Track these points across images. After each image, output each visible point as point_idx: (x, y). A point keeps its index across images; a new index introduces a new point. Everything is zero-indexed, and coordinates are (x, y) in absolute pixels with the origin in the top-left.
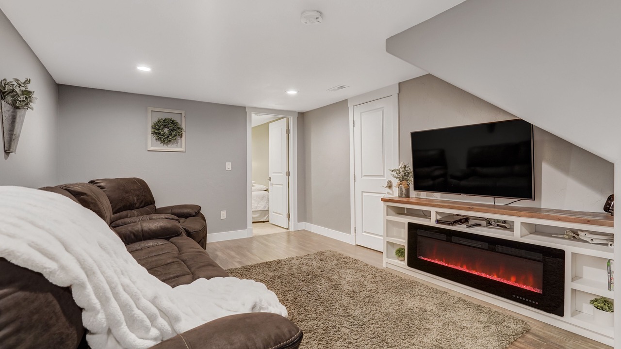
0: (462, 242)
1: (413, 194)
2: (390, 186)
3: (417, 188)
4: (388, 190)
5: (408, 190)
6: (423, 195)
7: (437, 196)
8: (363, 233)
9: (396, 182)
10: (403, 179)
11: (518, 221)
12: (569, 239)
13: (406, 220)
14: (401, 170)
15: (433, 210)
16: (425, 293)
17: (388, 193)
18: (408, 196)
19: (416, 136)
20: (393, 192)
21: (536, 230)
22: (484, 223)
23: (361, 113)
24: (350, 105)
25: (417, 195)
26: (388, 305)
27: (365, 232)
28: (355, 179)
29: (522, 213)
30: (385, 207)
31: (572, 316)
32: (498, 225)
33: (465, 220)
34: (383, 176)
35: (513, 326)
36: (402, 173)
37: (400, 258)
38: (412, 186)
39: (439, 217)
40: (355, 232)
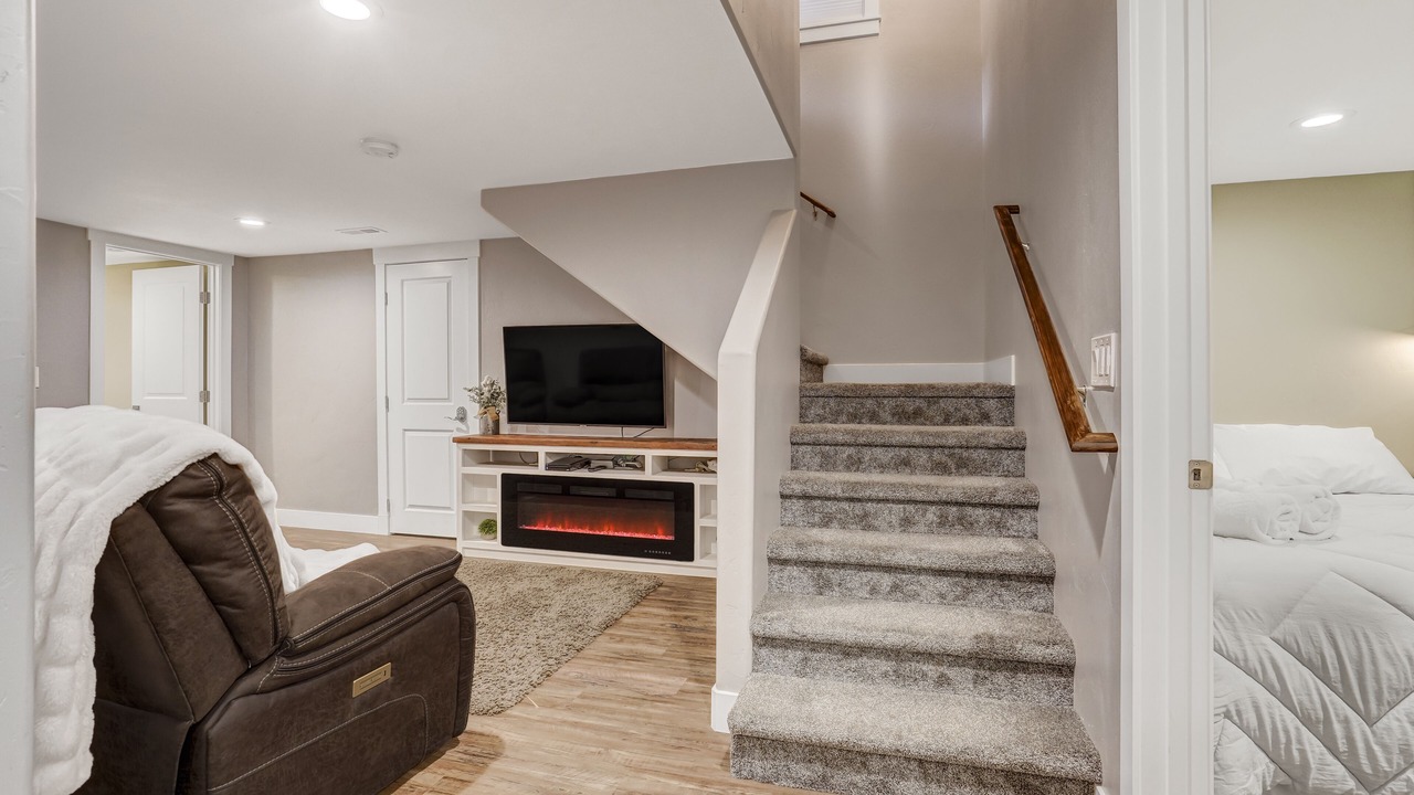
0: (583, 493)
1: (505, 428)
2: (462, 418)
3: (512, 419)
4: (459, 424)
5: (497, 423)
6: (522, 429)
7: (544, 430)
8: (407, 510)
9: (474, 410)
10: (489, 403)
11: (649, 454)
12: (700, 472)
13: (498, 471)
14: (486, 389)
15: (542, 450)
16: (535, 574)
17: (458, 430)
18: (496, 431)
19: (510, 333)
20: (468, 428)
21: (670, 464)
22: (610, 464)
23: (402, 281)
24: (378, 261)
25: (512, 430)
26: (486, 595)
27: (411, 506)
28: (387, 407)
29: (653, 444)
30: (461, 452)
31: (701, 558)
32: (627, 466)
33: (585, 462)
34: (448, 399)
35: (645, 583)
36: (487, 395)
37: (488, 536)
38: (504, 417)
39: (550, 461)
40: (389, 510)
